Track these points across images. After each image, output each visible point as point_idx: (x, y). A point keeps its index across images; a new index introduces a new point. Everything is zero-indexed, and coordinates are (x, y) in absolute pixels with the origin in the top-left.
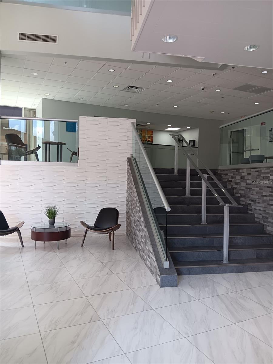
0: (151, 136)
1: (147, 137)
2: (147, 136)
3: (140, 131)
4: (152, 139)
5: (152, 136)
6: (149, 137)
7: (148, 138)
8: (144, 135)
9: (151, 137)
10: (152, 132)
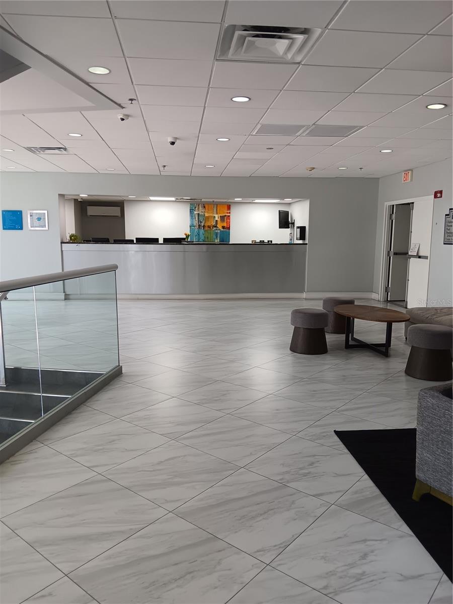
0: (225, 216)
1: (217, 219)
2: (216, 216)
3: (200, 208)
4: (229, 223)
5: (229, 216)
6: (222, 218)
7: (219, 220)
8: (209, 215)
9: (225, 218)
10: (229, 208)
